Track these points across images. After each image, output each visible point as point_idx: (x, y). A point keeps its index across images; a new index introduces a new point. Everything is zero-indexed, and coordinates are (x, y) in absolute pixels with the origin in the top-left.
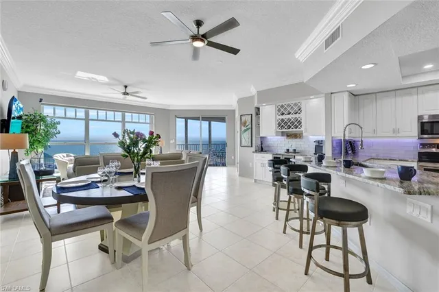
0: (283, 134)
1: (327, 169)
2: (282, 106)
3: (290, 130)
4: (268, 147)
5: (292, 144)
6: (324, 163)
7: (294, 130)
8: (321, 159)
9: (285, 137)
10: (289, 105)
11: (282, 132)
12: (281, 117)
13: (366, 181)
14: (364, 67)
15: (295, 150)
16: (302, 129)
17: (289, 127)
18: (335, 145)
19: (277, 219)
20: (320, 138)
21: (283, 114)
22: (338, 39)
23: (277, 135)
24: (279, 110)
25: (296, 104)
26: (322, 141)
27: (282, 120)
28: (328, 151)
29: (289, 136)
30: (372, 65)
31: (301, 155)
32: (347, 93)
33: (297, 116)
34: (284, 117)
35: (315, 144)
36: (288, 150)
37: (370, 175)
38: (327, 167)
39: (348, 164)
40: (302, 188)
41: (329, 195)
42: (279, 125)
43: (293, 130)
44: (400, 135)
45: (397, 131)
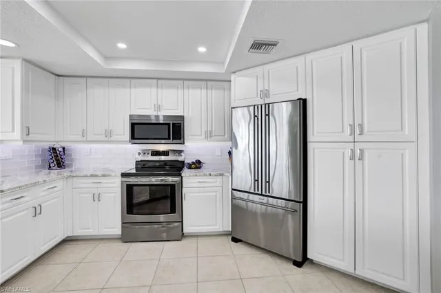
44: (112, 139)
45: (108, 133)
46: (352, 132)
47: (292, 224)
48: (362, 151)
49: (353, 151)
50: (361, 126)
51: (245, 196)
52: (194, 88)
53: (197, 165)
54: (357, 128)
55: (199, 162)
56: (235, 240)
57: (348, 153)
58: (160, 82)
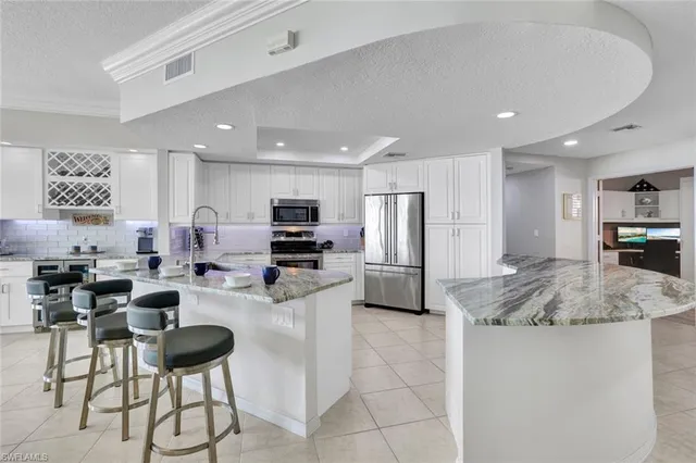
0: (63, 215)
1: (170, 283)
2: (62, 157)
3: (84, 207)
4: (19, 243)
5: (88, 235)
6: (163, 270)
7: (94, 207)
8: (155, 264)
9: (70, 222)
10: (78, 156)
11: (61, 210)
12: (60, 179)
13: (231, 293)
14: (220, 126)
15: (94, 248)
16: (111, 207)
17: (82, 202)
18: (174, 236)
19: (59, 404)
20: (146, 224)
21: (63, 173)
22: (187, 74)
23: (45, 218)
24: (53, 164)
25: (97, 158)
26: (151, 229)
27: (63, 186)
28: (162, 246)
29: (79, 219)
30: (230, 127)
31: (111, 258)
32: (193, 155)
33: (100, 181)
34: (66, 179)
35: (139, 235)
36: (77, 249)
37: (234, 285)
38: (169, 278)
39: (201, 269)
40: (131, 329)
41: (177, 326)
42: (53, 194)
43: (90, 208)
44: (254, 221)
45: (251, 216)
46: (453, 218)
47: (414, 286)
48: (459, 231)
49: (454, 231)
50: (459, 213)
51: (379, 267)
52: (328, 174)
53: (328, 245)
54: (456, 215)
55: (330, 243)
56: (368, 305)
57: (451, 231)
58: (298, 168)
